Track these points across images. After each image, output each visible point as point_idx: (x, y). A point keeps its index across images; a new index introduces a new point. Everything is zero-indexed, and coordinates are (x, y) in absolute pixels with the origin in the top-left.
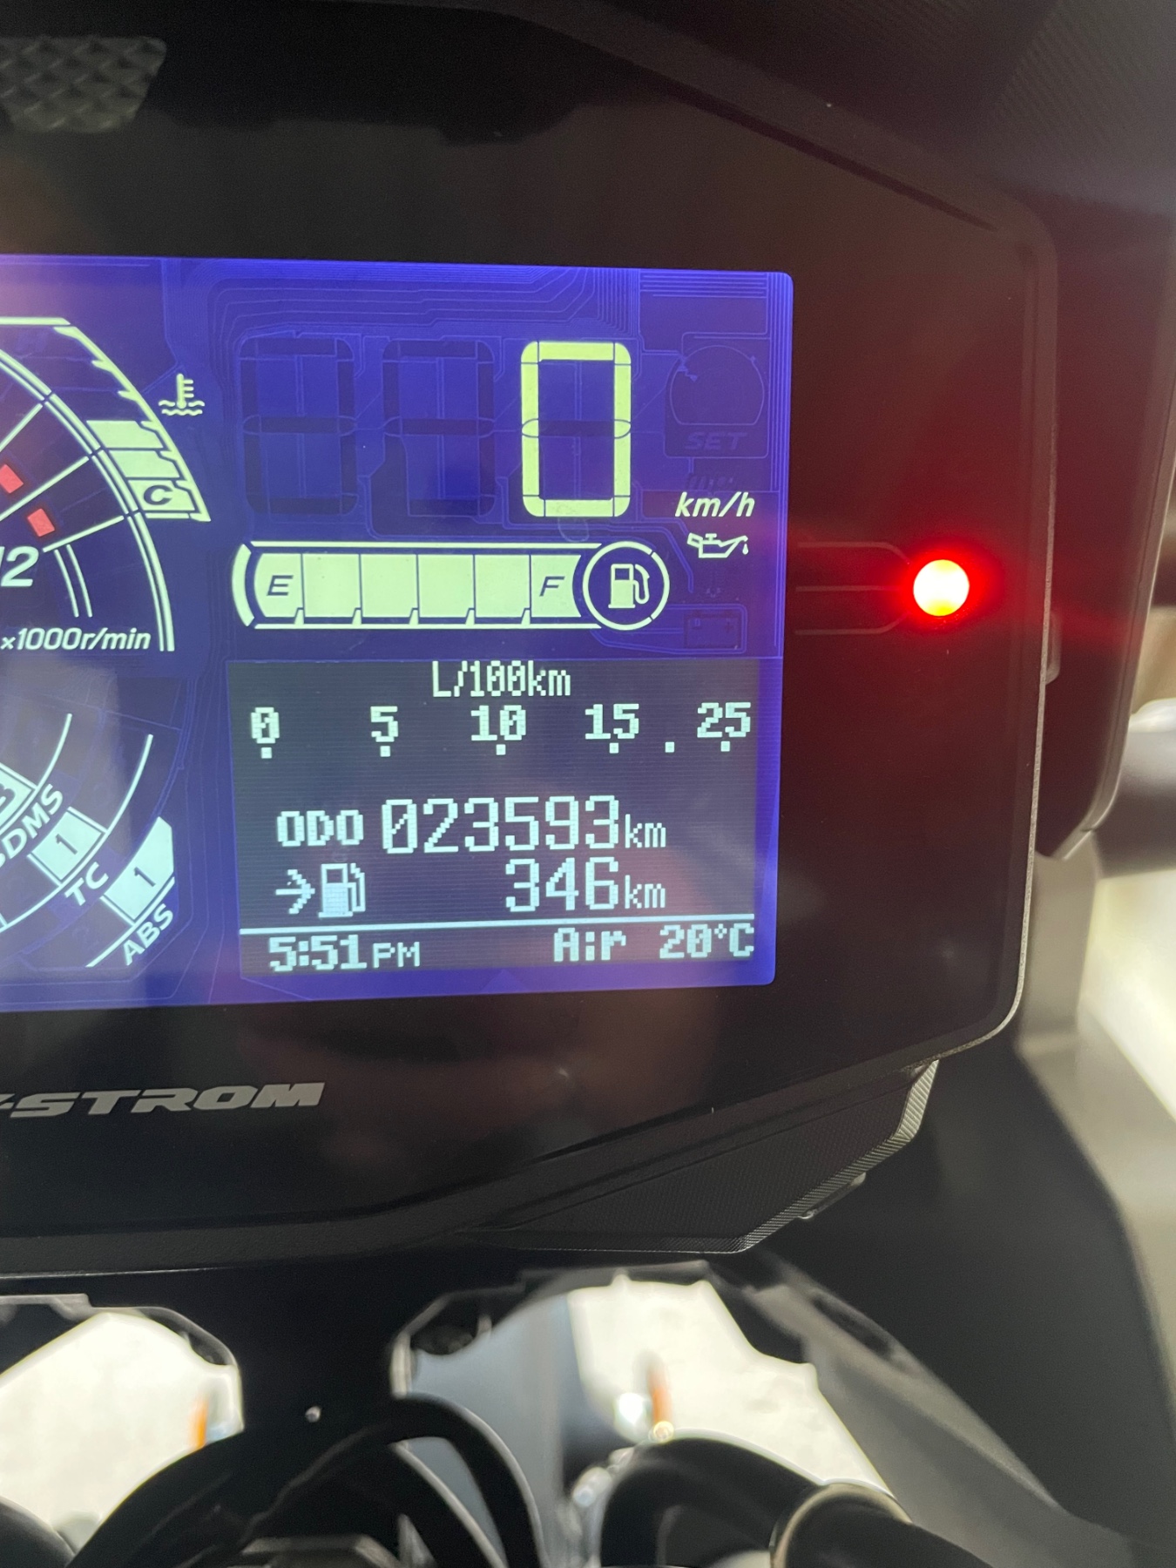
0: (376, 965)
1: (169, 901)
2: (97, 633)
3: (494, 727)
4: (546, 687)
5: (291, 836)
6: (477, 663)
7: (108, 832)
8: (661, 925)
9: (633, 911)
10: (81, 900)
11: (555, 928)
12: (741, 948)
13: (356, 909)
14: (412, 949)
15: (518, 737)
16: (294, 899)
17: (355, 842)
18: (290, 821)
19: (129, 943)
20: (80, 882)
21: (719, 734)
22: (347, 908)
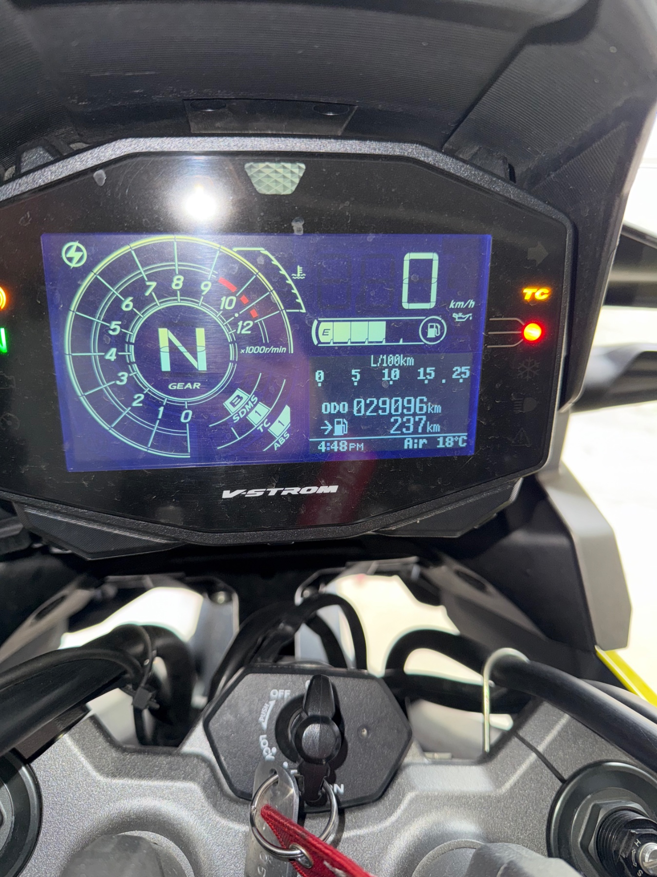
0: (350, 450)
1: (289, 431)
2: (270, 347)
3: (389, 376)
4: (406, 363)
5: (326, 410)
6: (385, 356)
7: (271, 409)
8: (438, 437)
9: (430, 433)
10: (262, 431)
11: (405, 438)
12: (463, 444)
13: (344, 433)
14: (361, 445)
15: (397, 379)
16: (326, 430)
17: (345, 412)
18: (326, 406)
19: (276, 444)
20: (262, 425)
21: (459, 377)
22: (342, 433)
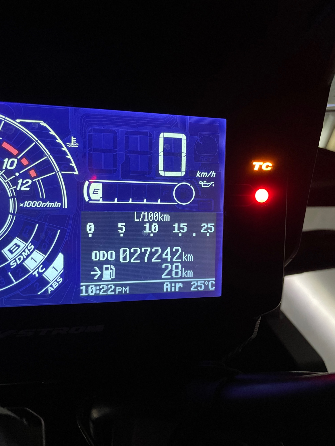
0: (117, 293)
1: (62, 276)
2: (46, 202)
3: (150, 229)
4: (163, 219)
5: (96, 258)
7: (46, 256)
8: (191, 282)
9: (185, 278)
10: (37, 275)
11: (164, 283)
12: (212, 287)
13: (112, 277)
14: (127, 288)
15: (156, 232)
16: (96, 275)
17: (113, 259)
18: (96, 254)
19: (50, 287)
20: (37, 270)
21: (206, 232)
22: (110, 277)
